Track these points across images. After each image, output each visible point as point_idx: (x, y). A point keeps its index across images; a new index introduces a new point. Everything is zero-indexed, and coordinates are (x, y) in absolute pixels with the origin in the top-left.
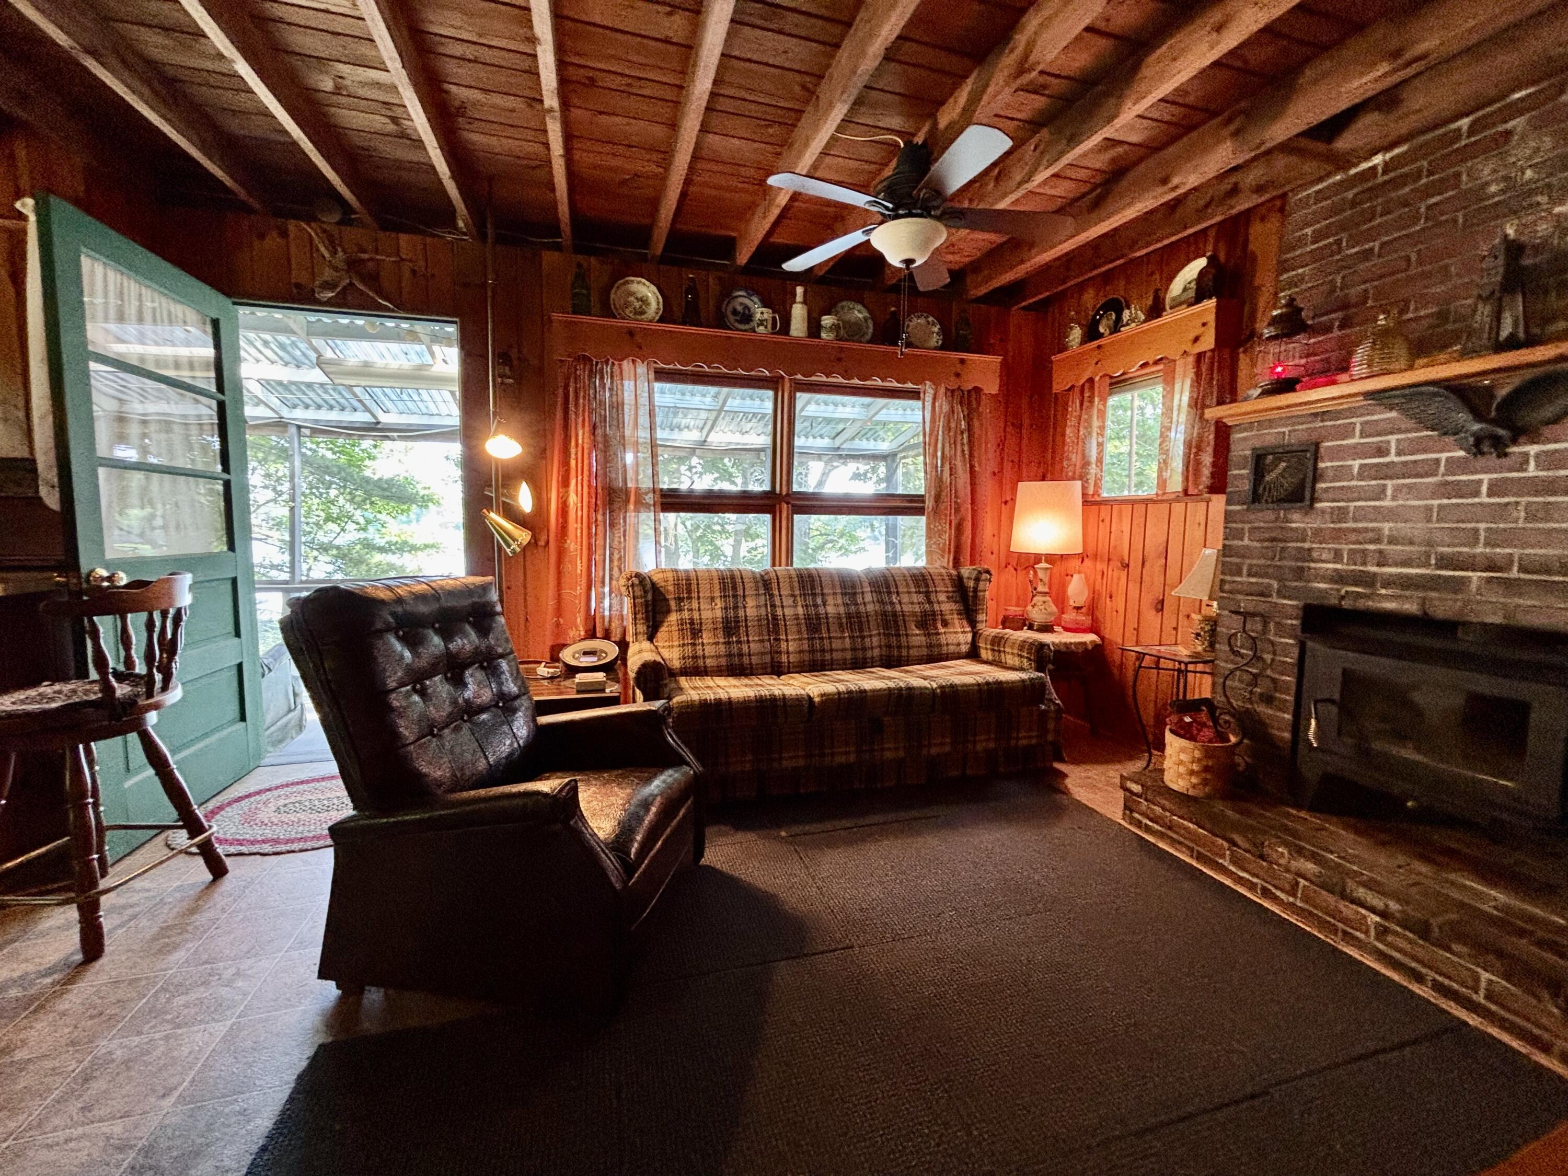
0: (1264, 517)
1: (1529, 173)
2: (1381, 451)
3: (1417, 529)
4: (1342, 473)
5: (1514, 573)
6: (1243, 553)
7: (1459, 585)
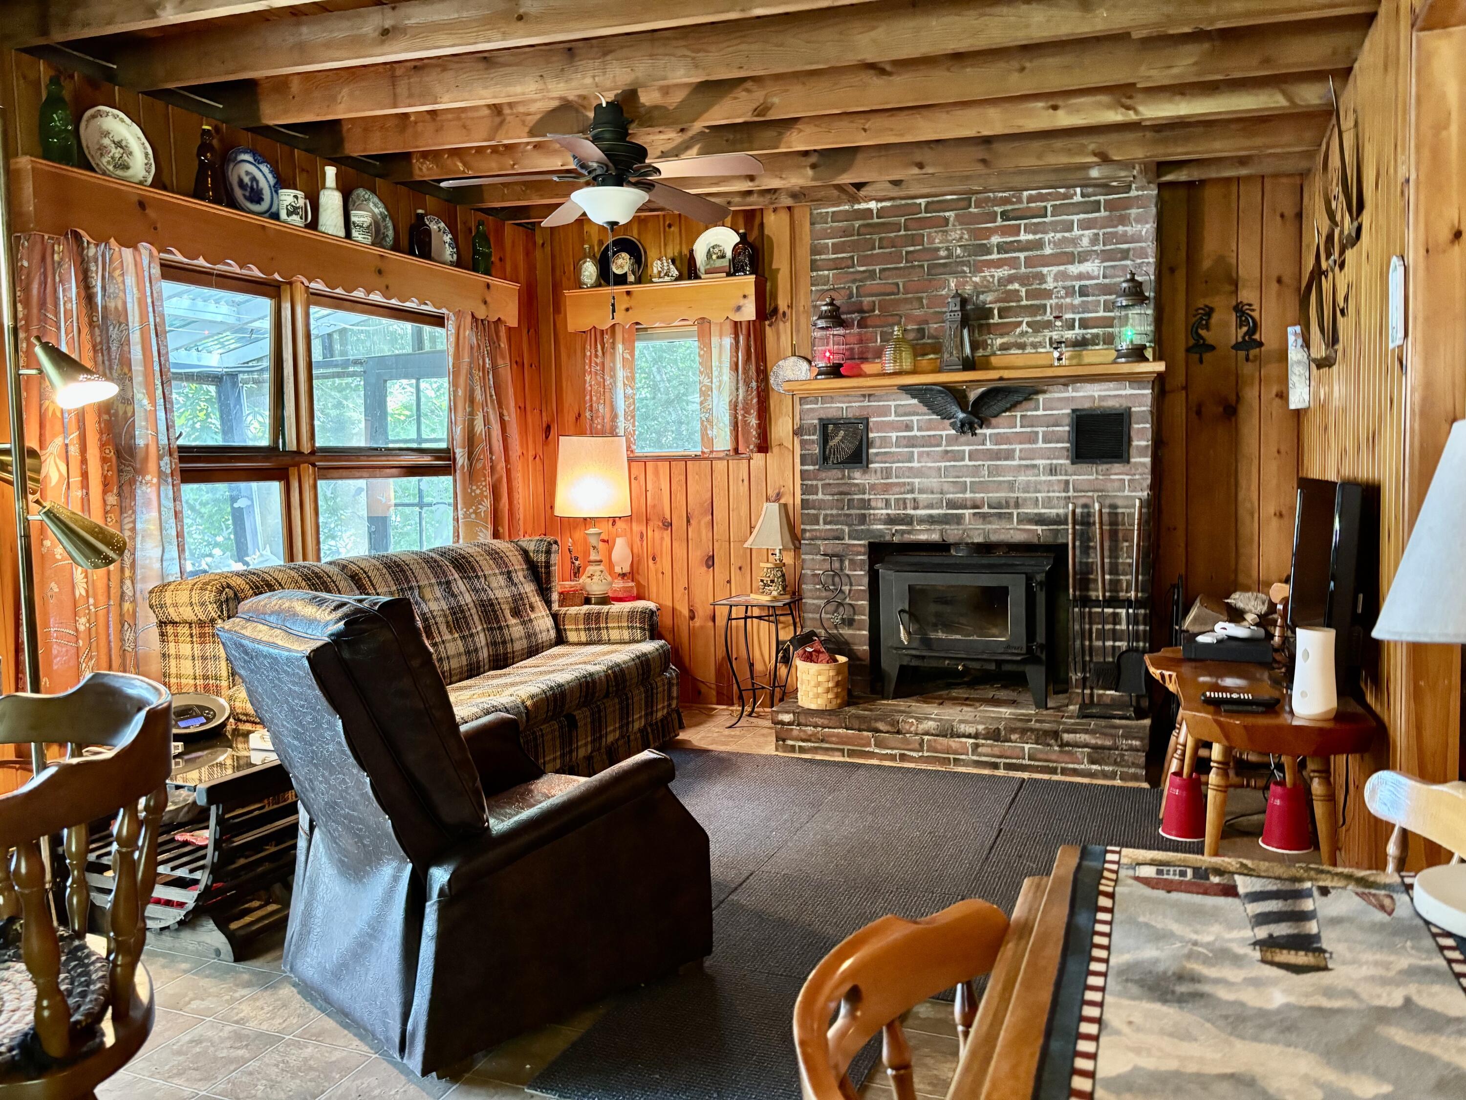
0: (832, 476)
2: (908, 427)
3: (933, 482)
4: (885, 441)
5: (986, 510)
6: (820, 504)
7: (959, 519)
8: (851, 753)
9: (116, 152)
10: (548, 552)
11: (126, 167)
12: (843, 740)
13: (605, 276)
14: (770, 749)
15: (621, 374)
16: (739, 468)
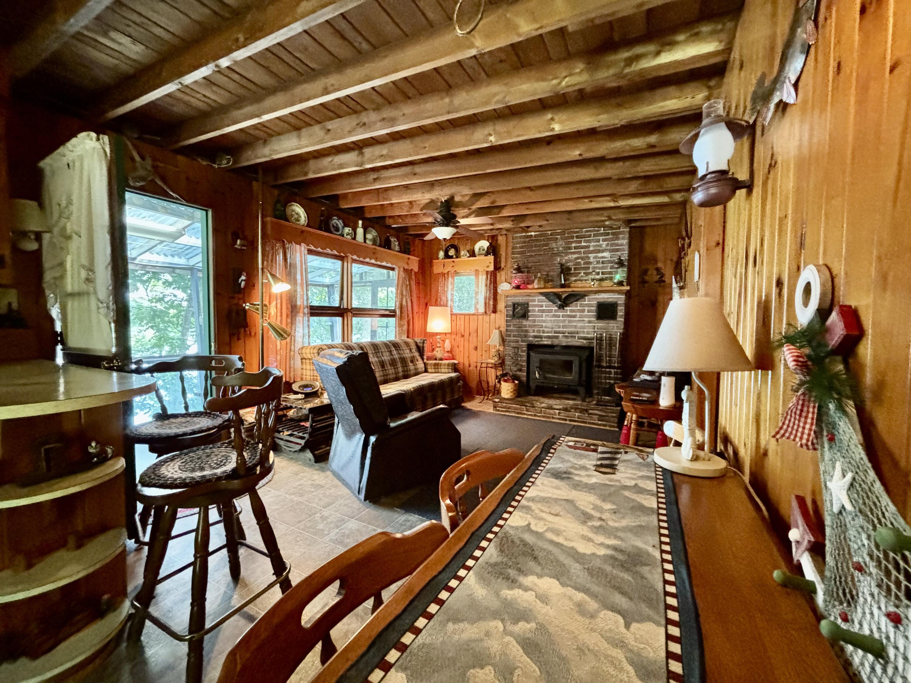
0: (516, 321)
1: (561, 249)
2: (542, 306)
3: (549, 325)
4: (534, 311)
5: (567, 334)
6: (511, 331)
7: (557, 337)
8: (518, 413)
9: (296, 216)
10: (423, 343)
11: (299, 221)
12: (515, 409)
13: (447, 256)
14: (491, 410)
15: (450, 287)
16: (486, 318)
